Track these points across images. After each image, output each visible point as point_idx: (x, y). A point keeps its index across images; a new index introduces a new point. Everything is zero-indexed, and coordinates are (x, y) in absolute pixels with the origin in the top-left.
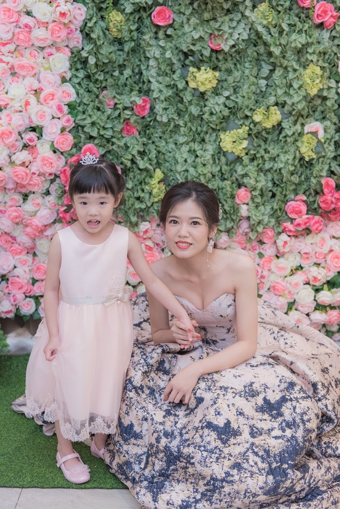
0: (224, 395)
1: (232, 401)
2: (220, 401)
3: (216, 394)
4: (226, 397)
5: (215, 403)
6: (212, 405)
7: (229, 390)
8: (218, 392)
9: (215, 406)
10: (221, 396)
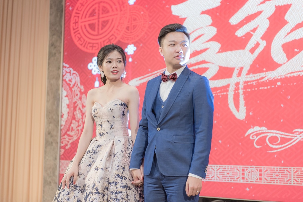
0: (74, 191)
1: (77, 194)
2: (71, 194)
3: (71, 189)
4: (75, 192)
5: (69, 194)
6: (67, 194)
7: (78, 188)
8: (73, 188)
9: (68, 196)
10: (73, 191)
